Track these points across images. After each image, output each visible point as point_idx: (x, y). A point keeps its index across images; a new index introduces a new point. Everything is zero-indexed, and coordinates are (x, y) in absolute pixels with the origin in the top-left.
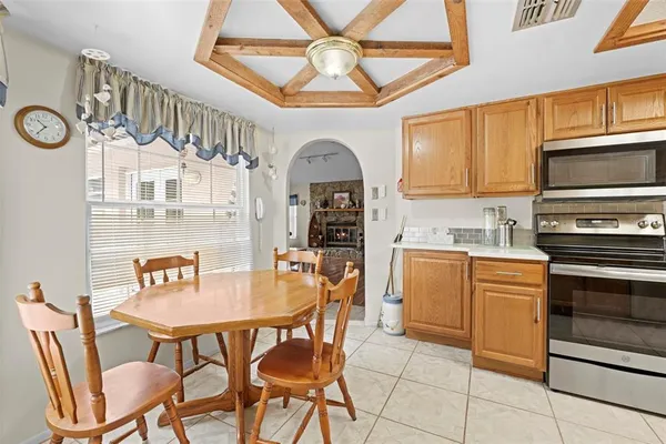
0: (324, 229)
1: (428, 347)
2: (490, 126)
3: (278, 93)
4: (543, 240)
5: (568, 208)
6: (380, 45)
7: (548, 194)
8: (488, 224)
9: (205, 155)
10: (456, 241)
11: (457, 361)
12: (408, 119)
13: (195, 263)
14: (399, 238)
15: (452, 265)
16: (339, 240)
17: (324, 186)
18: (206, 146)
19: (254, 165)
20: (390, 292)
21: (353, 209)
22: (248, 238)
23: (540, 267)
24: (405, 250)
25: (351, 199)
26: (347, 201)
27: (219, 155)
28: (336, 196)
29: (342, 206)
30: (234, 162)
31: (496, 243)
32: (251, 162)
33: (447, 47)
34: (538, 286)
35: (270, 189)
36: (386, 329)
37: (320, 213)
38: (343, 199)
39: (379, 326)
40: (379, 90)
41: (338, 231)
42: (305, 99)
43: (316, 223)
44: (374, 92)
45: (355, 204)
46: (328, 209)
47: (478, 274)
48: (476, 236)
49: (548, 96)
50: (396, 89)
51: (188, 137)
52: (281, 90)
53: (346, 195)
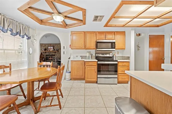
0: (45, 57)
1: (76, 81)
2: (88, 36)
3: (40, 21)
4: (97, 58)
5: (100, 52)
6: (69, 17)
7: (97, 49)
8: (88, 55)
9: (14, 34)
10: (82, 59)
11: (82, 83)
12: (72, 32)
13: (10, 67)
14: (69, 58)
15: (81, 63)
16: (50, 60)
17: (45, 45)
18: (14, 32)
19: (29, 38)
20: (67, 71)
21: (54, 51)
22: (27, 59)
23: (96, 62)
24: (71, 61)
25: (53, 49)
26: (52, 49)
27: (18, 35)
28: (49, 47)
29: (51, 50)
30: (23, 37)
31: (89, 59)
32: (28, 37)
33: (82, 21)
34: (96, 66)
35: (33, 45)
36: (67, 79)
37: (44, 52)
38: (51, 48)
39: (65, 79)
40: (67, 25)
41: (49, 57)
42: (48, 24)
43: (42, 55)
44: (65, 25)
45: (55, 50)
46: (46, 51)
47: (86, 64)
48: (85, 57)
49: (97, 32)
50: (71, 26)
51: (8, 28)
52: (41, 20)
53: (52, 47)
